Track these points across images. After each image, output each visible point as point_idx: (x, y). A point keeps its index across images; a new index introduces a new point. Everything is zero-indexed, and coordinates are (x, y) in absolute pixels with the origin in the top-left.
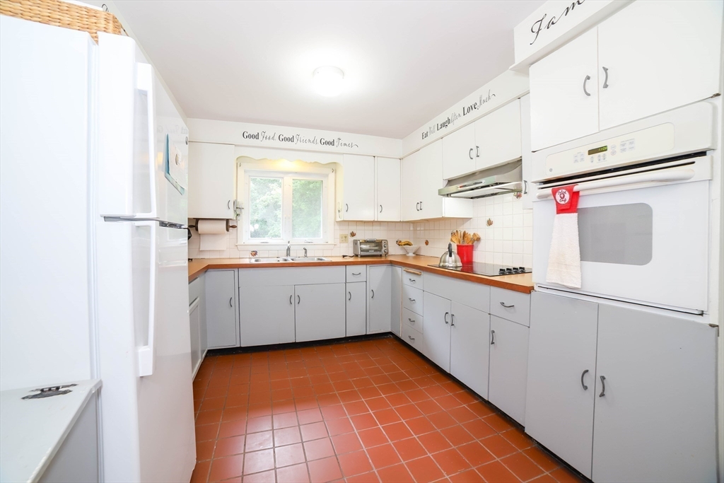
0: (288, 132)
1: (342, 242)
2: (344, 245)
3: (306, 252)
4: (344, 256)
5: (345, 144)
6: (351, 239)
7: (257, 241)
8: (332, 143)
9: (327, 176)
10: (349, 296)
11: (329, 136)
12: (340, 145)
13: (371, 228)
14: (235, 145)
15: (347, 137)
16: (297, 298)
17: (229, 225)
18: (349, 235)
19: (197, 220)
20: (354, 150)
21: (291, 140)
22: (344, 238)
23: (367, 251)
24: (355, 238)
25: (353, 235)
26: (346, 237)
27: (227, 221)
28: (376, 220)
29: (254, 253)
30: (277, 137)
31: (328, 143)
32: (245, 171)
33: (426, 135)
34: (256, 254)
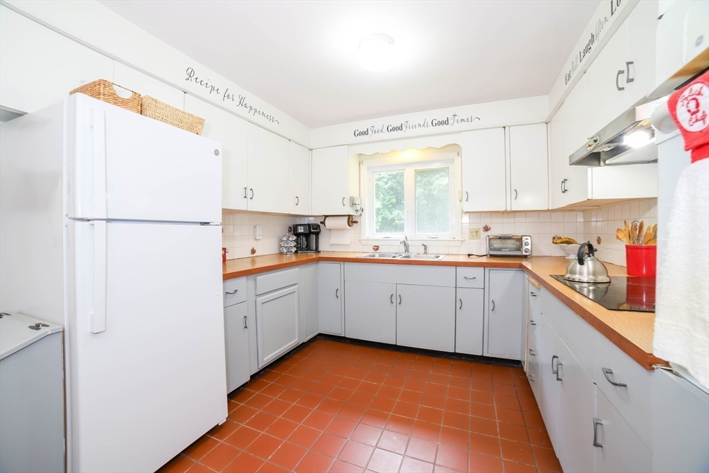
0: (395, 121)
1: (472, 237)
2: (476, 241)
3: (426, 248)
4: (469, 255)
5: (462, 120)
6: (484, 235)
7: (381, 236)
8: (446, 122)
9: (453, 161)
10: (459, 305)
11: (441, 115)
12: (456, 122)
13: (512, 220)
14: (349, 145)
15: (463, 111)
16: (398, 298)
17: (351, 221)
18: (482, 229)
19: (326, 216)
20: (476, 123)
21: (400, 128)
22: (475, 234)
23: (500, 250)
24: (489, 233)
25: (486, 229)
26: (477, 232)
27: (349, 216)
28: (509, 209)
29: (376, 248)
30: (385, 129)
31: (441, 123)
32: (369, 168)
33: (569, 76)
34: (377, 249)
